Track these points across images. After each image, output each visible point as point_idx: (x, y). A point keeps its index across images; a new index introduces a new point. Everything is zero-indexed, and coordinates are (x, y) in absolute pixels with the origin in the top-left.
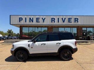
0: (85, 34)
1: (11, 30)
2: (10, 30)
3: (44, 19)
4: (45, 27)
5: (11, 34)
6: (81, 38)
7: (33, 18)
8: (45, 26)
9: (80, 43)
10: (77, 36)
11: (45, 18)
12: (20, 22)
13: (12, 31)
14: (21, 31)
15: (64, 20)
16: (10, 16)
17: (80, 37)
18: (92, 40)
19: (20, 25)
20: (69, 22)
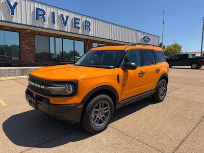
11: (16, 4)
20: (75, 27)
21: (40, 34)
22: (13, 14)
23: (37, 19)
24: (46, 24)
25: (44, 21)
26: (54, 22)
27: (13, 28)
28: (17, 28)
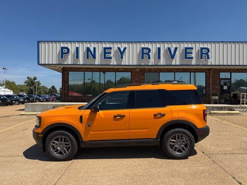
0: (225, 88)
1: (35, 79)
2: (32, 78)
3: (122, 50)
4: (125, 70)
5: (35, 88)
6: (217, 98)
7: (95, 49)
8: (126, 67)
9: (212, 110)
10: (205, 95)
11: (125, 49)
12: (62, 57)
13: (36, 81)
14: (65, 80)
15: (173, 53)
16: (38, 42)
17: (213, 95)
18: (243, 104)
19: (62, 67)
20: (186, 58)
21: (150, 71)
22: (122, 58)
23: (142, 58)
24: (152, 61)
25: (149, 58)
26: (159, 58)
27: (126, 69)
28: (129, 69)
